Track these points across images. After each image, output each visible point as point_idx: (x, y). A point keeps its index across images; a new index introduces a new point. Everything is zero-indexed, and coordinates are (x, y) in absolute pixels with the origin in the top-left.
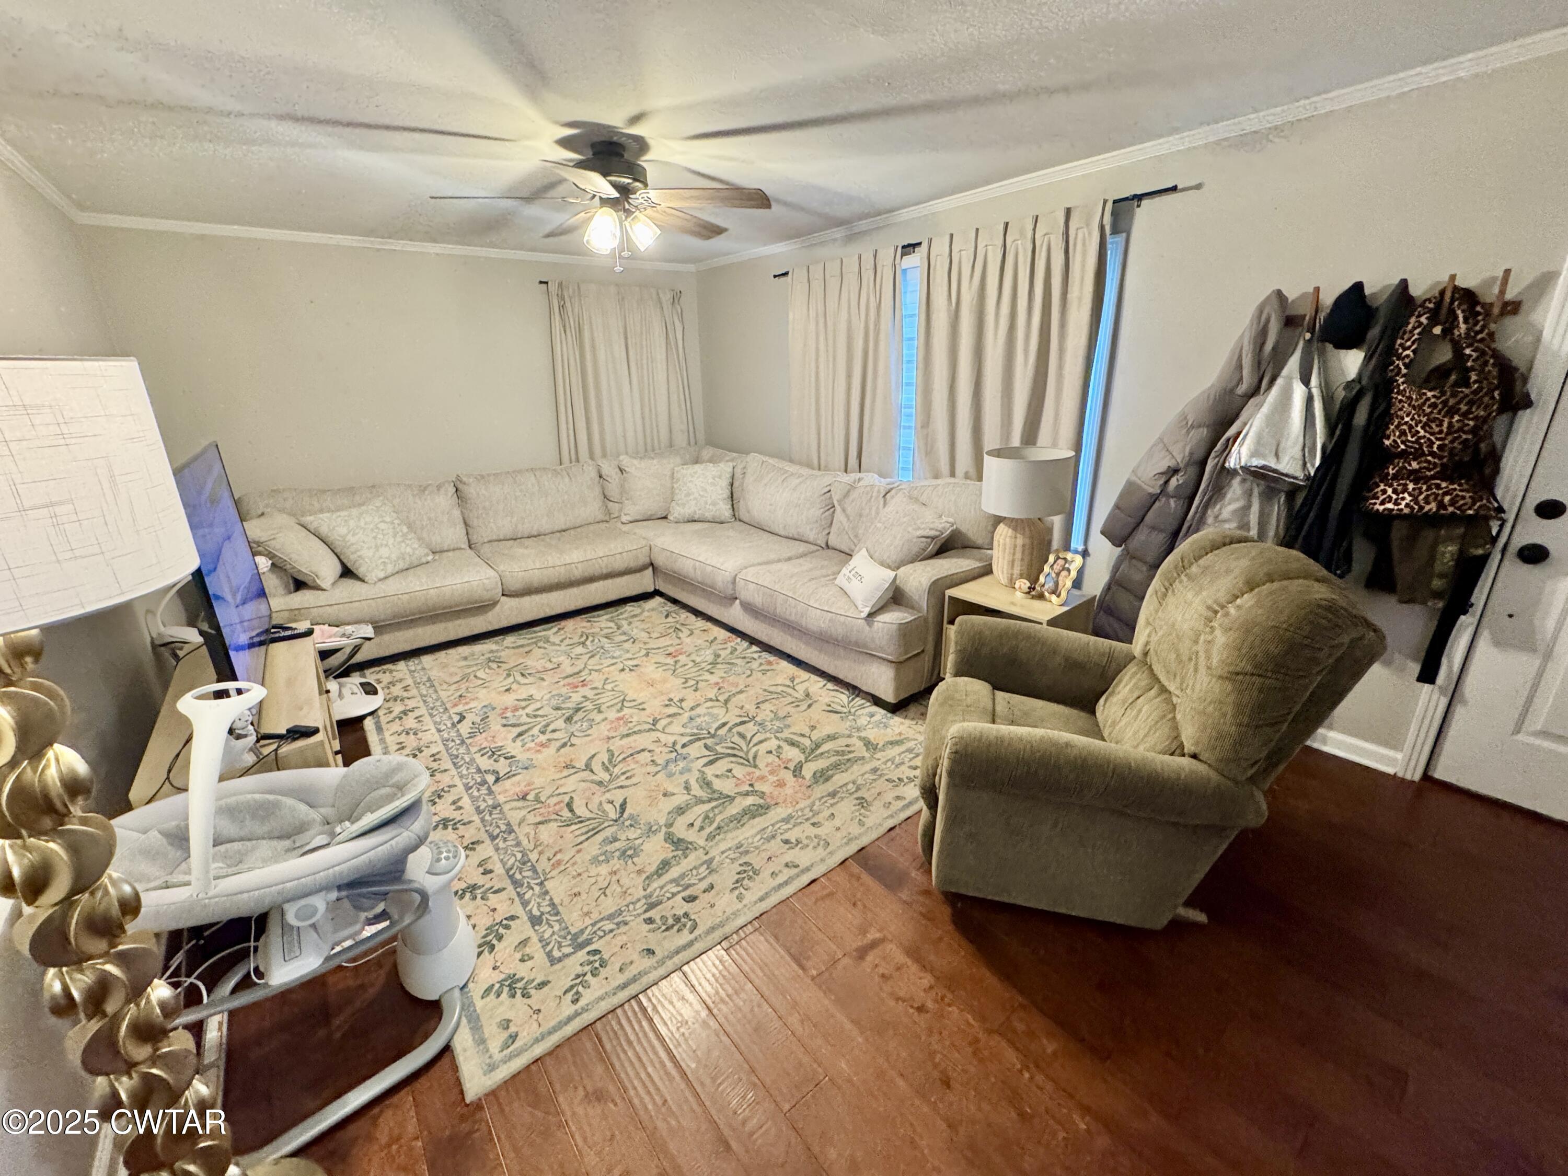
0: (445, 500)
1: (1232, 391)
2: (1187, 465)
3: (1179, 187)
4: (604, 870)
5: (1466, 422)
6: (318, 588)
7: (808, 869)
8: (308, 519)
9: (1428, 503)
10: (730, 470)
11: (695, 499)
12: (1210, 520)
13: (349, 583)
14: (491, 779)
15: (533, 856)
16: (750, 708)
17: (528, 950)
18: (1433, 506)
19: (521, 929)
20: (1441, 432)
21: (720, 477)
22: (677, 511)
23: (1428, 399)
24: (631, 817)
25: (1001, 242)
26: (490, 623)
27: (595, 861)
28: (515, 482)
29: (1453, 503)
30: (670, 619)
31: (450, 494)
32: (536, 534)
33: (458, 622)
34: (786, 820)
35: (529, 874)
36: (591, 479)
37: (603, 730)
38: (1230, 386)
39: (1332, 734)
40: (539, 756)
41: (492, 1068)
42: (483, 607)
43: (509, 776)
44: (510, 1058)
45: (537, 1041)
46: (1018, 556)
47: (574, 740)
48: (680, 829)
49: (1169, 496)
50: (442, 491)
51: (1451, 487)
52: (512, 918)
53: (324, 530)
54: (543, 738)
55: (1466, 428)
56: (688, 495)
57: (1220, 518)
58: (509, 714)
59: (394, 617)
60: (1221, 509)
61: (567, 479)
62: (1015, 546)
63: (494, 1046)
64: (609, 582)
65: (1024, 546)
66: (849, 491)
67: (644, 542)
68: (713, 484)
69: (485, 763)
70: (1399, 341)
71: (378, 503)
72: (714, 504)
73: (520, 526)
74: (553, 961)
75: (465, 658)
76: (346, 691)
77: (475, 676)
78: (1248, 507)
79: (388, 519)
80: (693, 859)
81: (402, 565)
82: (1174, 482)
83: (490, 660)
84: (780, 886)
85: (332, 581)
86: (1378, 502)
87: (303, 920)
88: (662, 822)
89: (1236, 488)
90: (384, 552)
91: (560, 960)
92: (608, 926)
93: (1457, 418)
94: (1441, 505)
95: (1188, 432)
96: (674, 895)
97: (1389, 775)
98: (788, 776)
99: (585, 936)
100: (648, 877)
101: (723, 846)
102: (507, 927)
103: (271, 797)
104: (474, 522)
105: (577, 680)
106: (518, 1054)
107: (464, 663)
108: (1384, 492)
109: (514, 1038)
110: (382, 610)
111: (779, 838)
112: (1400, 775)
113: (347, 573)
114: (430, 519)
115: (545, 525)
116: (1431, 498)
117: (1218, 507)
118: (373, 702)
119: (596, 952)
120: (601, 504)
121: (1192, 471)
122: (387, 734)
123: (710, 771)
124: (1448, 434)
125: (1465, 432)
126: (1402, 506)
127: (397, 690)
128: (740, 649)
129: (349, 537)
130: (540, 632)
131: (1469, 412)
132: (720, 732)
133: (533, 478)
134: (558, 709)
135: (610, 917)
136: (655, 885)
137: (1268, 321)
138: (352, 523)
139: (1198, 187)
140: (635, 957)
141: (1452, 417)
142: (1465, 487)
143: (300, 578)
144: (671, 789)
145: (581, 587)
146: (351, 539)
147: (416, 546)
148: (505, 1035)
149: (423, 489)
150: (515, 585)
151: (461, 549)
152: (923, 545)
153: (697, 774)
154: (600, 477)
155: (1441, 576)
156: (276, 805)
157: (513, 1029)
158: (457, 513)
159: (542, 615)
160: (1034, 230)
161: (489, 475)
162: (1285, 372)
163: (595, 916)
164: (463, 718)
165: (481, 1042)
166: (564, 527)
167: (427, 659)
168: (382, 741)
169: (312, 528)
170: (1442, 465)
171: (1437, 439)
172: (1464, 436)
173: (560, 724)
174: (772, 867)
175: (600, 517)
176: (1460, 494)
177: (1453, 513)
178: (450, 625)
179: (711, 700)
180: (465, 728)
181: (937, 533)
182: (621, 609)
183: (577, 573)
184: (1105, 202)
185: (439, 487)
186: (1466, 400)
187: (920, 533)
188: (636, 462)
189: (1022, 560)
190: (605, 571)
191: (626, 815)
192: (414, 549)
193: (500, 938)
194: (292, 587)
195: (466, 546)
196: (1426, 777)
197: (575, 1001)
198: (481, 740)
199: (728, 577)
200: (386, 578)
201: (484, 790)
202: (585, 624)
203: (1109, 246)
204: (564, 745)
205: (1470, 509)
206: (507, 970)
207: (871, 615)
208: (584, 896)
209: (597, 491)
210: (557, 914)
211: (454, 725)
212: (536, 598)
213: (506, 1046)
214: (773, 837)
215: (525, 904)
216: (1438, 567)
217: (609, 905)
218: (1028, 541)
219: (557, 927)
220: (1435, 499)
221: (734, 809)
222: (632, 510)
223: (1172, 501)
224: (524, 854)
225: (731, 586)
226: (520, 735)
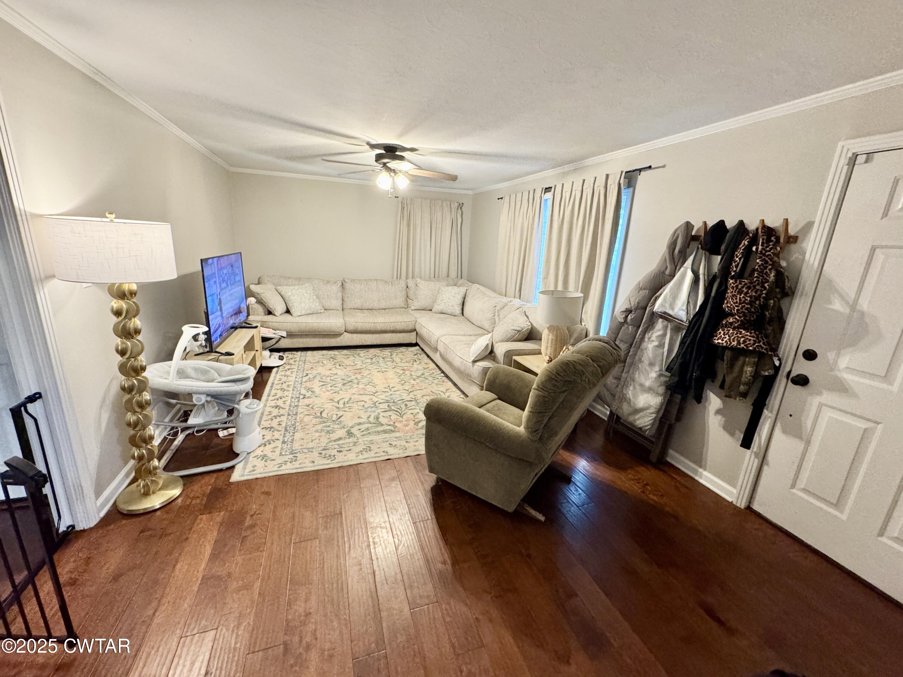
0: (336, 288)
1: (663, 273)
2: (636, 309)
3: (652, 167)
4: (317, 435)
5: (746, 298)
6: (274, 315)
7: (391, 455)
8: (279, 288)
9: (734, 341)
10: (465, 291)
11: (445, 303)
12: (646, 339)
13: (288, 315)
14: (302, 397)
15: (297, 424)
16: (419, 396)
17: (275, 450)
18: (735, 343)
19: (279, 444)
20: (737, 302)
21: (458, 294)
22: (436, 308)
23: (746, 284)
24: (340, 422)
25: (580, 189)
26: (338, 343)
27: (317, 431)
28: (367, 284)
29: (744, 342)
30: (416, 356)
31: (339, 286)
32: (371, 308)
33: (325, 339)
34: (396, 438)
35: (292, 429)
36: (402, 287)
37: (354, 391)
38: (662, 270)
39: (705, 473)
40: (324, 394)
41: (243, 475)
42: (337, 335)
43: (309, 397)
44: (249, 475)
45: (260, 473)
46: (549, 344)
47: (341, 392)
48: (354, 431)
49: (629, 325)
50: (336, 284)
51: (746, 334)
52: (277, 439)
53: (283, 293)
54: (330, 388)
55: (747, 301)
56: (442, 300)
57: (651, 339)
58: (324, 378)
59: (299, 332)
60: (652, 334)
61: (390, 286)
62: (548, 339)
63: (247, 471)
64: (394, 334)
65: (552, 340)
66: (504, 306)
67: (414, 319)
68: (454, 297)
69: (303, 391)
70: (736, 253)
71: (307, 285)
72: (453, 306)
73: (364, 304)
74: (281, 454)
75: (323, 355)
76: (272, 357)
77: (322, 363)
78: (664, 335)
79: (309, 292)
80: (351, 440)
81: (309, 312)
82: (629, 317)
83: (332, 358)
84: (376, 457)
85: (280, 313)
86: (717, 338)
87: (198, 402)
88: (350, 425)
89: (660, 324)
90: (303, 305)
91: (283, 455)
92: (306, 451)
93: (743, 295)
94: (739, 343)
95: (639, 292)
96: (335, 448)
97: (728, 502)
98: (412, 423)
99: (296, 451)
100: (330, 441)
101: (365, 439)
102: (274, 442)
103: (208, 369)
104: (346, 300)
105: (359, 371)
106: (253, 474)
107: (322, 357)
108: (720, 333)
109: (254, 470)
110: (294, 328)
111: (388, 443)
112: (734, 503)
113: (288, 311)
114: (327, 295)
115: (376, 305)
116: (736, 339)
117: (651, 333)
118: (281, 363)
119: (297, 457)
120: (404, 299)
121: (639, 312)
122: (278, 374)
123: (382, 414)
124: (740, 304)
125: (747, 304)
126: (724, 342)
127: (291, 362)
128: (435, 373)
129: (291, 297)
130: (358, 351)
131: (747, 293)
132: (399, 402)
133: (375, 283)
134: (343, 380)
135: (308, 449)
136: (331, 444)
137: (677, 237)
138: (294, 292)
139: (664, 166)
140: (307, 462)
141: (741, 295)
142: (753, 334)
143: (270, 310)
144: (362, 416)
145: (381, 335)
146: (292, 298)
147: (317, 305)
148: (252, 469)
149: (328, 282)
150: (350, 328)
151: (338, 310)
152: (513, 334)
153: (376, 414)
154: (407, 287)
155: (745, 384)
156: (208, 371)
157: (255, 468)
158: (340, 294)
159: (361, 344)
160: (594, 184)
161: (357, 280)
162: (685, 265)
163: (304, 447)
164: (307, 375)
165: (244, 468)
166: (384, 308)
167: (309, 353)
168: (275, 377)
169: (279, 291)
170: (741, 321)
171: (736, 306)
172: (746, 306)
173: (340, 385)
174: (378, 450)
175: (403, 305)
176: (749, 338)
177: (743, 348)
178: (321, 340)
179: (405, 390)
180: (305, 379)
181: (520, 329)
182: (398, 349)
183: (379, 327)
184: (622, 172)
185: (335, 283)
186: (746, 286)
187: (513, 328)
188: (423, 282)
189: (551, 347)
190: (392, 329)
191: (339, 420)
192: (316, 306)
193: (270, 444)
194: (267, 313)
195: (341, 309)
196: (749, 508)
197: (279, 467)
198: (308, 385)
199: (435, 338)
200: (300, 316)
201: (297, 400)
202: (379, 352)
203: (623, 194)
204: (335, 392)
205: (751, 346)
206: (265, 453)
207: (474, 362)
208: (305, 440)
209: (404, 293)
210: (292, 442)
211: (302, 377)
212: (359, 335)
213: (250, 472)
214: (387, 441)
215: (284, 436)
216: (743, 379)
217: (311, 445)
218: (554, 338)
219: (289, 446)
220: (737, 339)
221: (380, 429)
222: (415, 304)
223: (630, 327)
224: (295, 422)
225: (436, 343)
226: (323, 385)
